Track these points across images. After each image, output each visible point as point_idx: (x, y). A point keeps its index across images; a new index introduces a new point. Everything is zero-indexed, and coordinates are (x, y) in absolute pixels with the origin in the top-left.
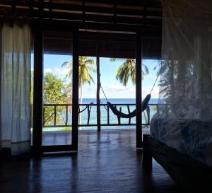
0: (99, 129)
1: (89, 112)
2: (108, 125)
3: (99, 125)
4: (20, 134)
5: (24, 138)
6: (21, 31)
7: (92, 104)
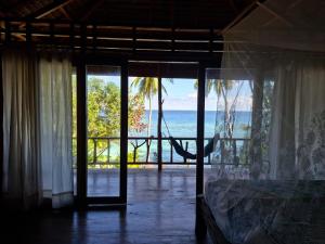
0: (160, 168)
1: (148, 147)
2: (172, 163)
3: (160, 163)
4: (61, 185)
5: (66, 188)
6: (60, 67)
7: (152, 138)
